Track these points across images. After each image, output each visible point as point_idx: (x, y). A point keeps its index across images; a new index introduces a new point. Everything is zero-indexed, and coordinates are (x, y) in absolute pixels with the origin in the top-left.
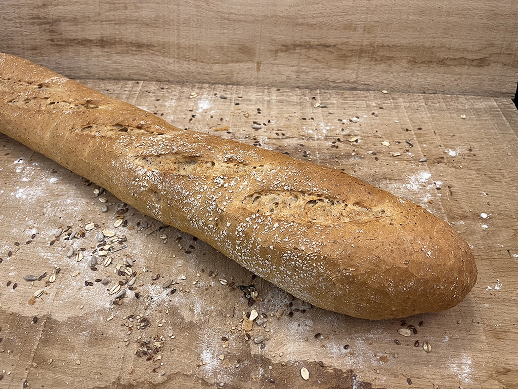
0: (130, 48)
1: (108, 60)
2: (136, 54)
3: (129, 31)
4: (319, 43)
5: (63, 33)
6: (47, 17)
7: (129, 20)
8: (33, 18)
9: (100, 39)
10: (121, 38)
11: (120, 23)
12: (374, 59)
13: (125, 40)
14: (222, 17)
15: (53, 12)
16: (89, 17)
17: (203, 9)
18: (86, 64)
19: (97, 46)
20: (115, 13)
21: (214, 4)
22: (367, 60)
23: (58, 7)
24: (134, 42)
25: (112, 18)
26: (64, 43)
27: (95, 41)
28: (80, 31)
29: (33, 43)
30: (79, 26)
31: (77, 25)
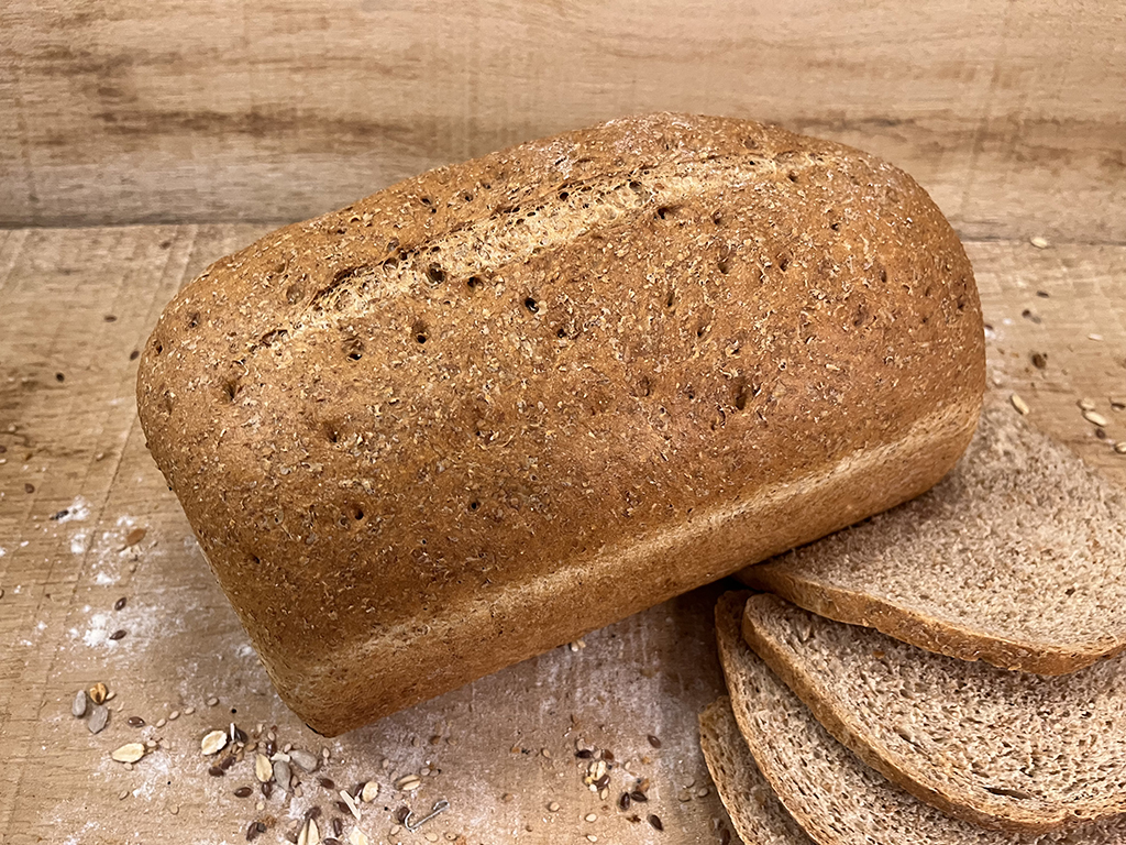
0: (336, 136)
1: (274, 170)
2: (355, 154)
3: (335, 88)
4: (869, 116)
5: (141, 95)
6: (91, 50)
7: (334, 58)
8: (51, 56)
9: (249, 112)
10: (312, 109)
11: (307, 66)
12: (1014, 156)
13: (321, 115)
14: (599, 46)
15: (108, 37)
16: (214, 50)
17: (548, 25)
18: (210, 182)
19: (243, 132)
20: (292, 39)
21: (579, 10)
22: (996, 160)
23: (125, 22)
24: (347, 119)
25: (284, 52)
26: (143, 124)
27: (236, 119)
28: (191, 90)
29: (52, 126)
30: (188, 77)
31: (181, 73)
